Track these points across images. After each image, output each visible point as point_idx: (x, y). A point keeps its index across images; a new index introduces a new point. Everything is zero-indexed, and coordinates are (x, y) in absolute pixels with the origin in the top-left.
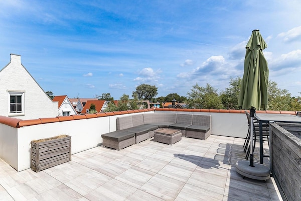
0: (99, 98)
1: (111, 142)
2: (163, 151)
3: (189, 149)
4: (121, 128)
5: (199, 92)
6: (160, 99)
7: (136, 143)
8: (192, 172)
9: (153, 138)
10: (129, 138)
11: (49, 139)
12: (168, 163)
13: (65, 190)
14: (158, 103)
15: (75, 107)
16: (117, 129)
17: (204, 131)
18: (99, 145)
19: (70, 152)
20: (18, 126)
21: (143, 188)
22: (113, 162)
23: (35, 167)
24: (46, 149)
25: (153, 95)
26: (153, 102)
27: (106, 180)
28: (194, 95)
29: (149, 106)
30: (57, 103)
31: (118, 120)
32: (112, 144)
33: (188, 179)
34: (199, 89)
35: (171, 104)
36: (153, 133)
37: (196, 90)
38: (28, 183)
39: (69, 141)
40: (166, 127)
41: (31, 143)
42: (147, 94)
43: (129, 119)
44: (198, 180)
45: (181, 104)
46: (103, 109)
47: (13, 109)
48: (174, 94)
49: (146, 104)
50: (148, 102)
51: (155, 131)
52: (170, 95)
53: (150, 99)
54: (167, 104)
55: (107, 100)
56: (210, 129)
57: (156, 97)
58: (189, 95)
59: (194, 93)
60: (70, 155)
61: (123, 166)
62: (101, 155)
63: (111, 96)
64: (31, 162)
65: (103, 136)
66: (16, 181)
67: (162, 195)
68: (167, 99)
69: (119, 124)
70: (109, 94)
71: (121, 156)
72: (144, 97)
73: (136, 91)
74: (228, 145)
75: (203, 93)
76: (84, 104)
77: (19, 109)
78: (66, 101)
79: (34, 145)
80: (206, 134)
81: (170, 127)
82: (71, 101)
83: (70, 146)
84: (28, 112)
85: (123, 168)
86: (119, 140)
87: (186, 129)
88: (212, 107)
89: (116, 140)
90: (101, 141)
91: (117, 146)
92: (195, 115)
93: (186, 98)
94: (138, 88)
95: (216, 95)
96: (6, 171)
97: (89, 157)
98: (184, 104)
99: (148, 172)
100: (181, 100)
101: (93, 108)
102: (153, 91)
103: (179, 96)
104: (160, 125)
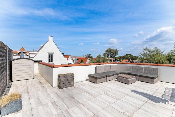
0: (85, 56)
1: (93, 79)
2: (123, 87)
3: (141, 88)
4: (98, 72)
5: (148, 53)
6: (120, 58)
7: (106, 81)
8: (144, 103)
9: (117, 79)
10: (103, 78)
11: (65, 74)
12: (127, 95)
13: (73, 99)
14: (118, 60)
15: (74, 61)
16: (96, 73)
17: (153, 78)
18: (87, 80)
19: (74, 82)
20: (54, 67)
21: (112, 105)
22: (94, 89)
23: (60, 87)
24: (64, 79)
25: (116, 55)
26: (116, 59)
27: (91, 98)
28: (145, 55)
29: (113, 61)
30: (66, 58)
31: (96, 68)
32: (93, 80)
33: (141, 106)
34: (149, 50)
35: (127, 60)
36: (116, 76)
37: (146, 51)
38: (57, 93)
39: (73, 76)
40: (125, 73)
41: (58, 75)
42: (112, 54)
43: (103, 67)
44: (149, 108)
45: (134, 61)
46: (87, 62)
47: (49, 61)
48: (129, 54)
49: (111, 60)
50: (112, 59)
51: (118, 75)
52: (127, 55)
53: (113, 58)
54: (124, 61)
55: (89, 57)
56: (157, 77)
57: (117, 56)
58: (140, 55)
59: (145, 53)
60: (74, 83)
61: (100, 92)
62: (88, 85)
63: (91, 55)
64: (58, 84)
65: (89, 76)
66: (53, 92)
67: (124, 112)
68: (124, 58)
69: (97, 70)
70: (90, 54)
71: (98, 87)
72: (110, 56)
73: (105, 52)
74: (173, 89)
75: (152, 54)
76: (78, 59)
77: (52, 61)
78: (70, 58)
79: (60, 76)
80: (155, 80)
81: (127, 74)
82: (72, 58)
83: (74, 78)
84: (55, 62)
85: (100, 93)
86: (97, 78)
87: (139, 76)
88: (159, 62)
89: (96, 78)
90: (88, 78)
91: (96, 81)
92: (146, 67)
93: (138, 57)
94: (107, 51)
95: (162, 55)
96: (49, 87)
97: (82, 85)
98: (136, 61)
99: (114, 97)
100: (134, 58)
101: (82, 61)
102: (116, 52)
103: (133, 56)
104: (121, 72)
